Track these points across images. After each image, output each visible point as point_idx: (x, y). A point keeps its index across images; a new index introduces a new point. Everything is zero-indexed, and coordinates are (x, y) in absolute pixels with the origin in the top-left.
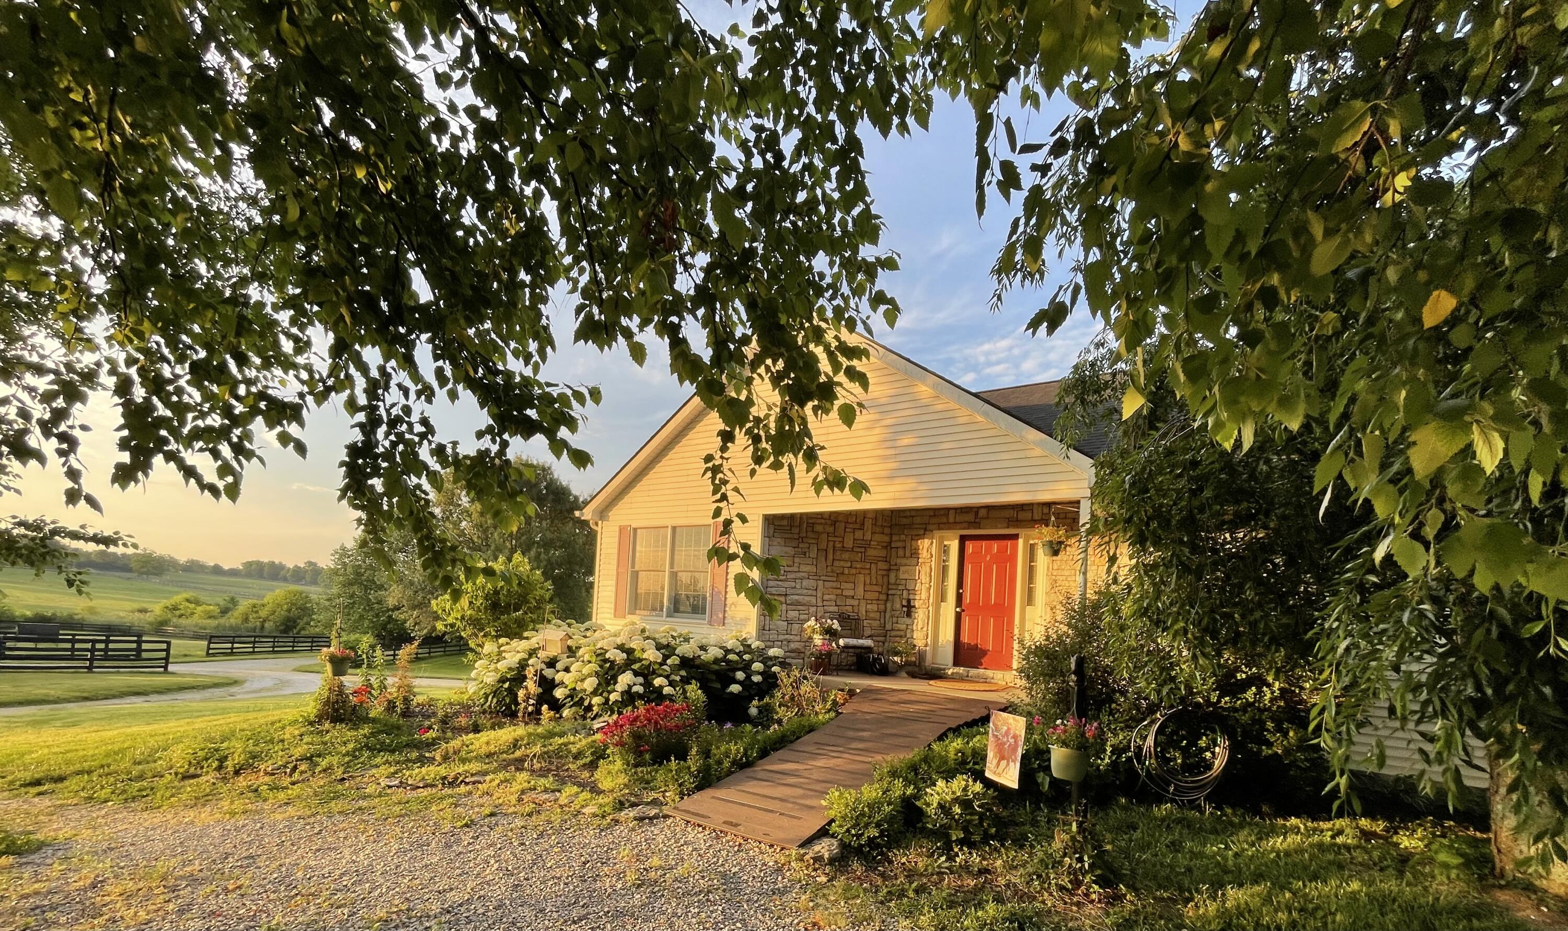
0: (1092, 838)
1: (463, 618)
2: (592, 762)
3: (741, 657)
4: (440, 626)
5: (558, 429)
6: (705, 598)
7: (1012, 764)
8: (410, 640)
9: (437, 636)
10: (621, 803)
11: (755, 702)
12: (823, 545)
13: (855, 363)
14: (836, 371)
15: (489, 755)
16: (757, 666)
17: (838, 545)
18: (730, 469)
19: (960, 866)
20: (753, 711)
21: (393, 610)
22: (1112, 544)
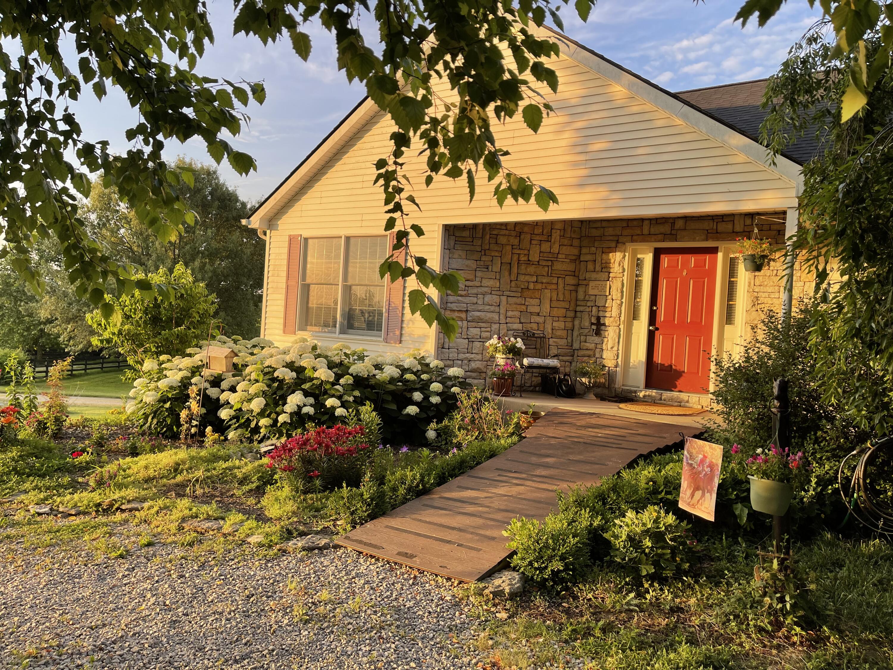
0: (795, 577)
1: (120, 332)
2: (258, 487)
3: (418, 377)
4: (95, 341)
5: (219, 130)
6: (380, 314)
7: (707, 495)
8: (63, 355)
9: (94, 352)
10: (289, 532)
11: (433, 425)
12: (507, 259)
13: (543, 59)
14: (522, 69)
15: (148, 480)
16: (436, 386)
17: (523, 258)
18: (404, 176)
19: (651, 603)
20: (431, 434)
21: (45, 324)
22: (822, 259)
